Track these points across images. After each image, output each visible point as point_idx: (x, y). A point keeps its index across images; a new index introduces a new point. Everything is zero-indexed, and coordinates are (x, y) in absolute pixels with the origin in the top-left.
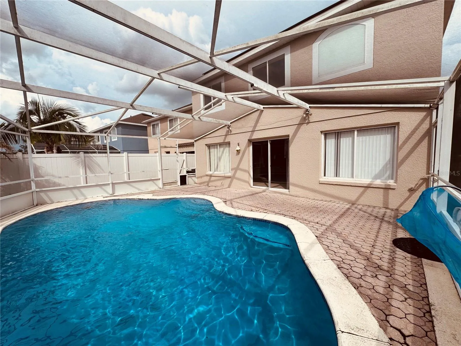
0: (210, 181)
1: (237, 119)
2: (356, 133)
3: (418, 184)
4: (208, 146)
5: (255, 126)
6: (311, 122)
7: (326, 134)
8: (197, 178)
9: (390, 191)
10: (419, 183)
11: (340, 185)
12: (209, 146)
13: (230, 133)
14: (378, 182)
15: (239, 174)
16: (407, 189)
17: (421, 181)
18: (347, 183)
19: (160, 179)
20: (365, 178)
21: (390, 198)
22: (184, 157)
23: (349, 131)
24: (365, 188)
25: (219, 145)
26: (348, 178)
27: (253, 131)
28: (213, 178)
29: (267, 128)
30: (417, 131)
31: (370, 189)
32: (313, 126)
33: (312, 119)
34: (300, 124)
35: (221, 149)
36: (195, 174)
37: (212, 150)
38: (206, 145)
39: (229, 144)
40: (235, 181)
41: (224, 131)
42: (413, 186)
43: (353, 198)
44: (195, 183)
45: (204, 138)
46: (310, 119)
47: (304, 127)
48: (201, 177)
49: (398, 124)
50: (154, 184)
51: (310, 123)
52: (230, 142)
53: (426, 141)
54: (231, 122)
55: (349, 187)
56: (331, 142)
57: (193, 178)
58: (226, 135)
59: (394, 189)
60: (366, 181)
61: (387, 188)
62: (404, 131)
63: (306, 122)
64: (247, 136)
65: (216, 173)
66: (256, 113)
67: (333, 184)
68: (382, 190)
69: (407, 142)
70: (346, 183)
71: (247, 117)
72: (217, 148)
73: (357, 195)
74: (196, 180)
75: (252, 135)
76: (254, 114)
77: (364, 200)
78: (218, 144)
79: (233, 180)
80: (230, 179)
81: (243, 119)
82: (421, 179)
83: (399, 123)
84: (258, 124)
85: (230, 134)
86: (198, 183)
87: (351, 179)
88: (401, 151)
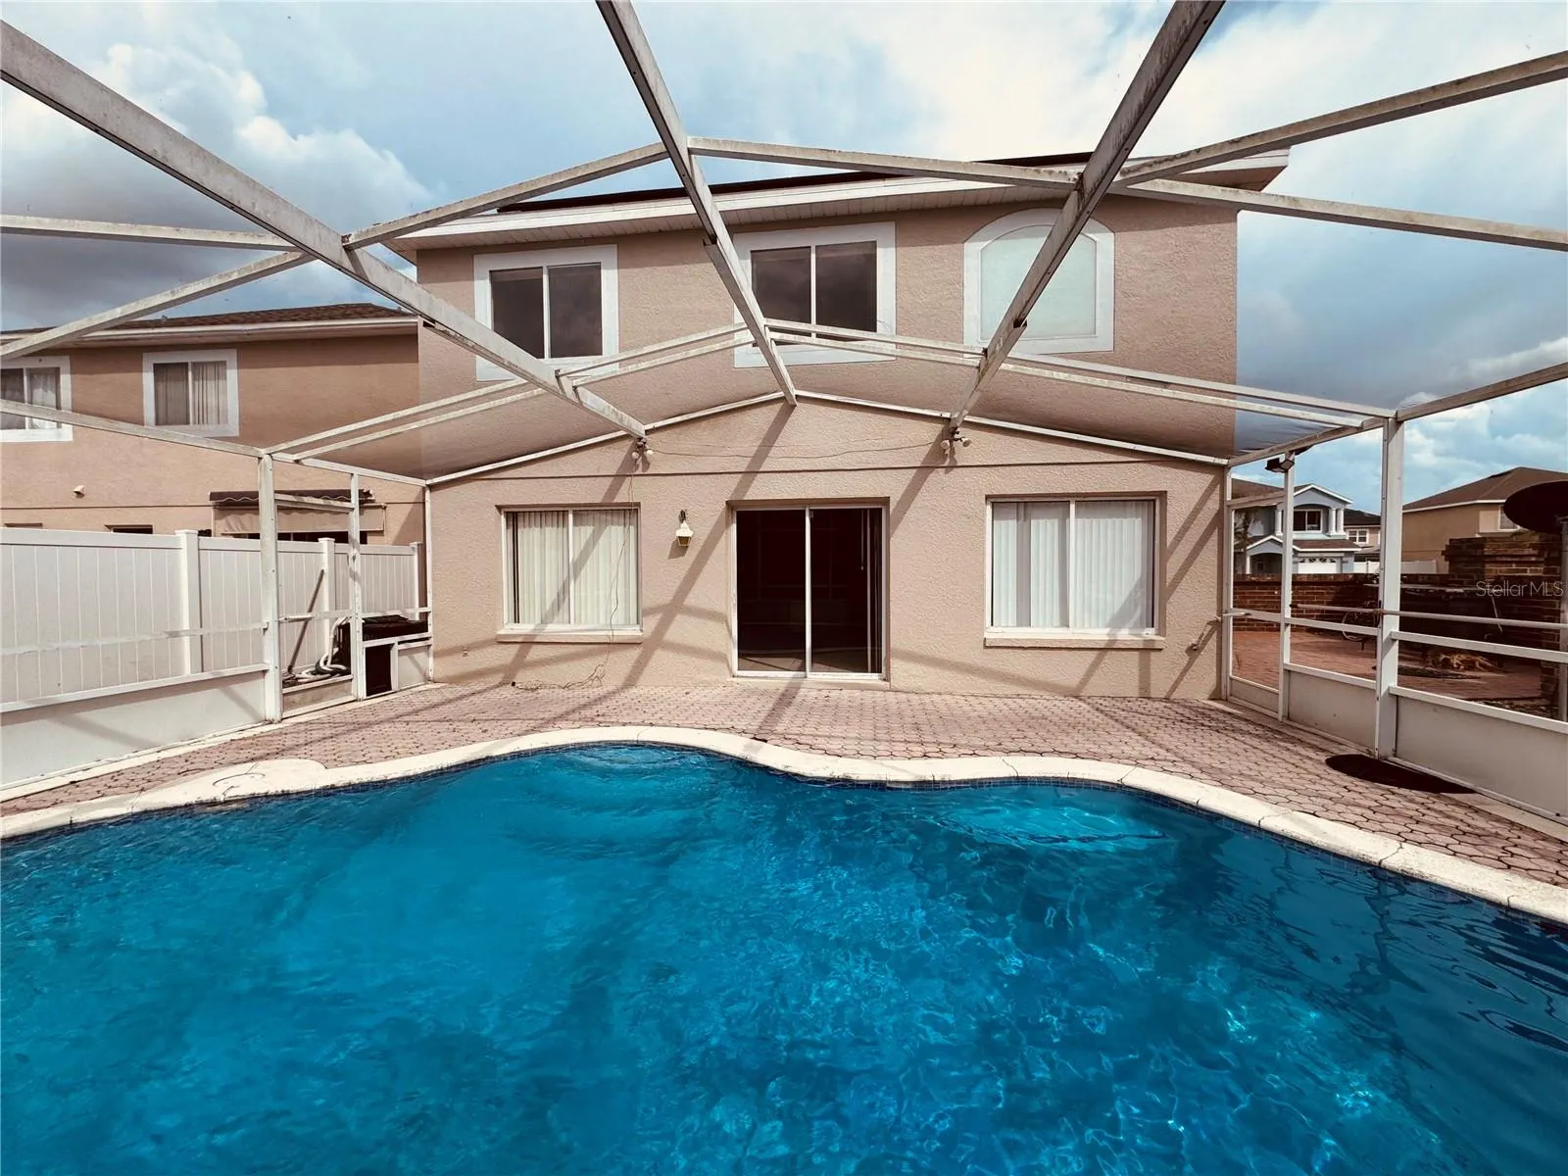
0: (519, 663)
1: (678, 419)
2: (1072, 507)
3: (1203, 634)
4: (507, 514)
5: (761, 454)
6: (959, 464)
7: (1000, 503)
8: (436, 655)
9: (1153, 654)
10: (1206, 633)
11: (1040, 648)
12: (514, 516)
13: (644, 470)
14: (1124, 635)
15: (682, 630)
16: (1185, 648)
17: (1210, 627)
18: (1060, 641)
19: (264, 672)
20: (1090, 627)
21: (1152, 671)
22: (325, 557)
23: (1055, 503)
24: (1101, 652)
25: (575, 513)
26: (1052, 626)
27: (751, 473)
28: (536, 653)
29: (807, 468)
30: (1200, 515)
31: (1109, 653)
32: (966, 479)
33: (963, 455)
34: (925, 469)
35: (583, 528)
36: (427, 639)
37: (529, 535)
38: (499, 508)
39: (631, 511)
40: (660, 657)
41: (611, 460)
42: (1194, 641)
43: (1072, 680)
44: (427, 680)
45: (493, 476)
46: (956, 456)
47: (937, 477)
48: (464, 650)
49: (1162, 495)
50: (233, 704)
51: (955, 470)
52: (638, 504)
53: (1215, 537)
54: (649, 427)
55: (1063, 651)
56: (1009, 527)
57: (420, 657)
58: (620, 477)
59: (1161, 650)
60: (1099, 634)
61: (1148, 649)
62: (1177, 512)
63: (946, 464)
64: (725, 490)
65: (556, 629)
66: (764, 409)
67: (1023, 648)
68: (1137, 653)
69: (1182, 538)
70: (1055, 640)
71: (722, 420)
72: (565, 524)
73: (1081, 673)
74: (430, 664)
75: (744, 486)
76: (757, 411)
77: (1098, 686)
78: (570, 510)
79: (652, 653)
80: (634, 653)
81: (704, 424)
82: (1209, 623)
83: (1166, 492)
84: (773, 451)
85: (639, 472)
86: (440, 675)
87: (1064, 630)
88: (1171, 560)
